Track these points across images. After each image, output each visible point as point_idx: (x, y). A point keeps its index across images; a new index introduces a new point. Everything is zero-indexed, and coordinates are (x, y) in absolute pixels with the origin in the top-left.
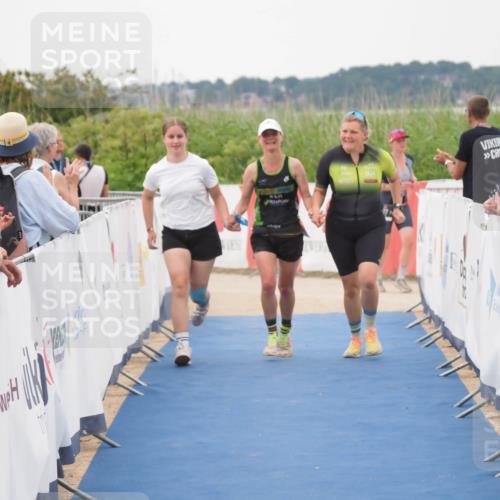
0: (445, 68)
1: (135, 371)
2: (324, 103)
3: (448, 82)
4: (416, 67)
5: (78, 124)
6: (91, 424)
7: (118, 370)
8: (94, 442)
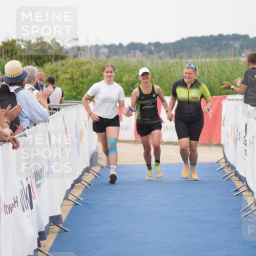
0: (236, 37)
1: (77, 192)
2: (174, 55)
3: (237, 45)
4: (221, 37)
5: (48, 66)
6: (55, 220)
7: (68, 192)
8: (56, 229)
